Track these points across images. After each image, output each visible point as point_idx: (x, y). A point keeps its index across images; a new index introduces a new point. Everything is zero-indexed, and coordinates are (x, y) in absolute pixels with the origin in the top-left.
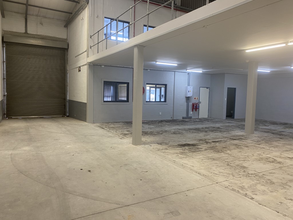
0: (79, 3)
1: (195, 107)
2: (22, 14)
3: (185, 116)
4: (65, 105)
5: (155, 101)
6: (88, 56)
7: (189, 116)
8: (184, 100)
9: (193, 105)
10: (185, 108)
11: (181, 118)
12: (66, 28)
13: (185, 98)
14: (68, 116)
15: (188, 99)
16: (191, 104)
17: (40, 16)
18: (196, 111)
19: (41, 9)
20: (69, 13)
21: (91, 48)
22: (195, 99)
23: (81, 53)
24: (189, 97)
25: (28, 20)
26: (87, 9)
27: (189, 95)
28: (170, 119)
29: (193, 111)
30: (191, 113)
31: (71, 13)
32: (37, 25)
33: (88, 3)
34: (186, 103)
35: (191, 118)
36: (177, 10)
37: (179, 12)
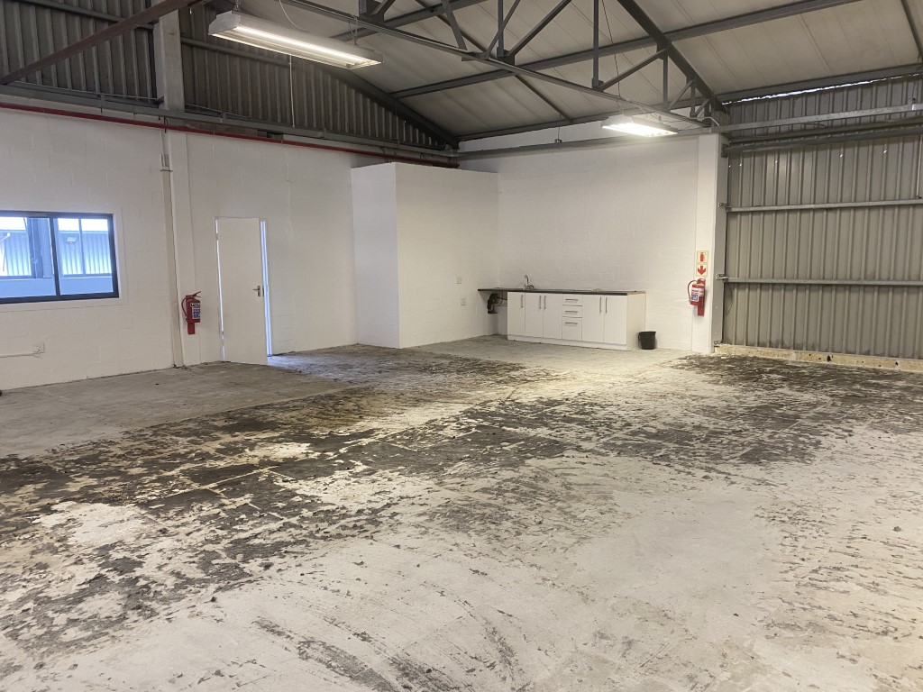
36: (166, 127)
37: (181, 136)
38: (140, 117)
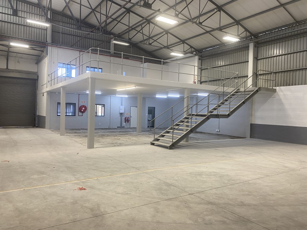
0: (44, 52)
1: (127, 120)
2: (5, 56)
3: (119, 126)
4: (35, 119)
5: (102, 116)
6: (47, 87)
7: (123, 126)
8: (119, 115)
9: (125, 118)
10: (120, 120)
11: (116, 128)
12: (37, 65)
13: (119, 114)
14: (37, 127)
15: (121, 114)
16: (123, 118)
17: (17, 57)
18: (128, 122)
19: (18, 54)
20: (38, 56)
21: (49, 82)
22: (127, 114)
23: (44, 84)
24: (122, 113)
25: (9, 60)
26: (47, 58)
27: (122, 111)
28: (107, 127)
29: (125, 122)
30: (124, 124)
31: (40, 56)
32: (15, 63)
33: (47, 55)
34: (120, 117)
35: (124, 127)
36: (111, 56)
37: (113, 58)
38: (107, 55)
